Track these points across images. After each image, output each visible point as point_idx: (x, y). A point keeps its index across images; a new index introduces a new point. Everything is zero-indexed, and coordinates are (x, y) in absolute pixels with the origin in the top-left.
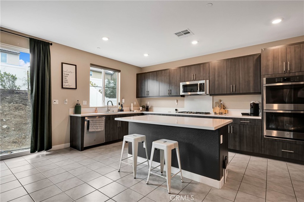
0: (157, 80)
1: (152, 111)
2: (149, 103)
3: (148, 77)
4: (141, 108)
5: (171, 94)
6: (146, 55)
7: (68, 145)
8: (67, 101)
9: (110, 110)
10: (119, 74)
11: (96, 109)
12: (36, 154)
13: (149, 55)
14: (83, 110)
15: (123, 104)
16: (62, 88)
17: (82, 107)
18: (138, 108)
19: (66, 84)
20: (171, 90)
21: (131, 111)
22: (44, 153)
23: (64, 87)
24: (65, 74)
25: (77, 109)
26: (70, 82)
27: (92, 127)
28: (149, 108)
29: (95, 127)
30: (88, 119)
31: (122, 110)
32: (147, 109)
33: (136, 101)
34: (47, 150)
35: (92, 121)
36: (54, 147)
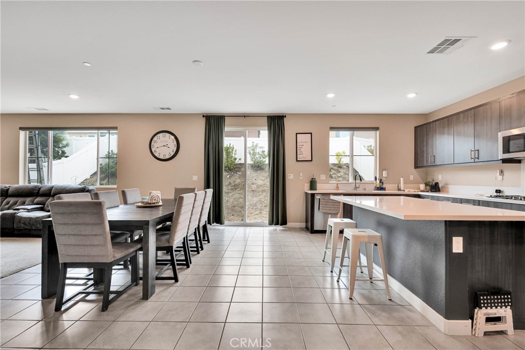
0: (448, 134)
1: (447, 192)
2: (440, 177)
3: (433, 130)
4: (422, 187)
5: (478, 158)
6: (412, 96)
7: (303, 225)
8: (301, 175)
9: (358, 188)
10: (378, 132)
11: (337, 185)
12: (273, 227)
13: (417, 94)
14: (319, 186)
15: (383, 179)
16: (297, 161)
17: (318, 182)
18: (416, 185)
19: (301, 156)
20: (478, 150)
21: (399, 190)
22: (279, 228)
23: (298, 160)
24: (299, 145)
25: (313, 184)
26: (305, 154)
27: (324, 207)
28: (442, 187)
29: (327, 207)
30: (319, 197)
31: (382, 189)
32: (435, 188)
33: (414, 174)
34: (281, 225)
35: (323, 199)
36: (289, 224)
